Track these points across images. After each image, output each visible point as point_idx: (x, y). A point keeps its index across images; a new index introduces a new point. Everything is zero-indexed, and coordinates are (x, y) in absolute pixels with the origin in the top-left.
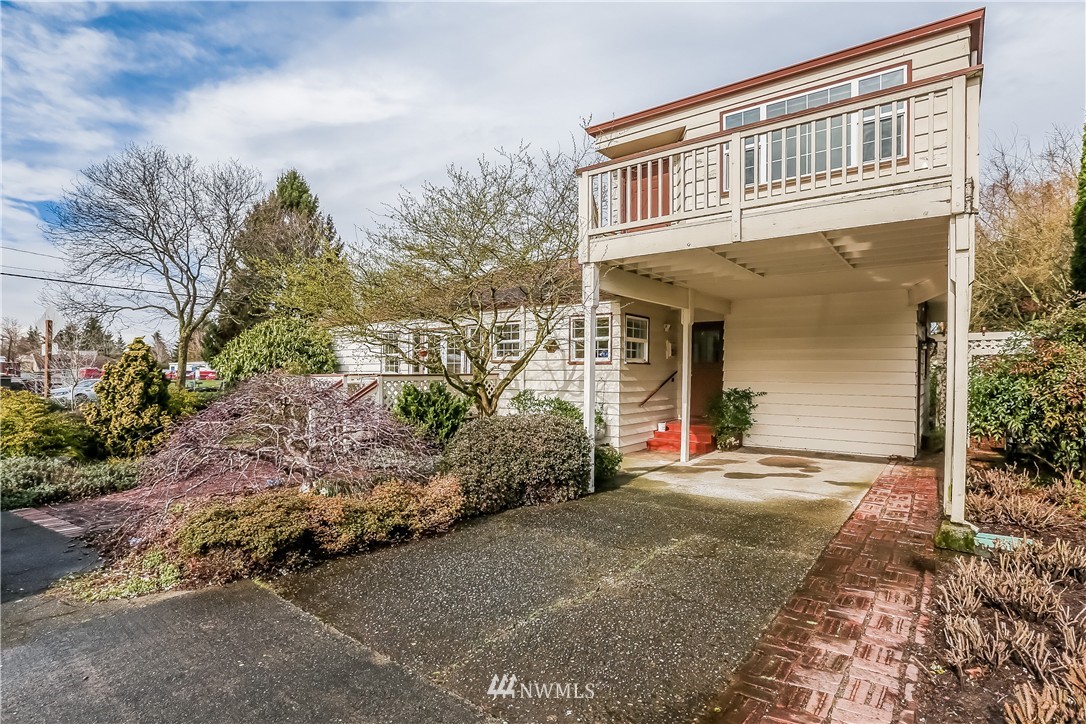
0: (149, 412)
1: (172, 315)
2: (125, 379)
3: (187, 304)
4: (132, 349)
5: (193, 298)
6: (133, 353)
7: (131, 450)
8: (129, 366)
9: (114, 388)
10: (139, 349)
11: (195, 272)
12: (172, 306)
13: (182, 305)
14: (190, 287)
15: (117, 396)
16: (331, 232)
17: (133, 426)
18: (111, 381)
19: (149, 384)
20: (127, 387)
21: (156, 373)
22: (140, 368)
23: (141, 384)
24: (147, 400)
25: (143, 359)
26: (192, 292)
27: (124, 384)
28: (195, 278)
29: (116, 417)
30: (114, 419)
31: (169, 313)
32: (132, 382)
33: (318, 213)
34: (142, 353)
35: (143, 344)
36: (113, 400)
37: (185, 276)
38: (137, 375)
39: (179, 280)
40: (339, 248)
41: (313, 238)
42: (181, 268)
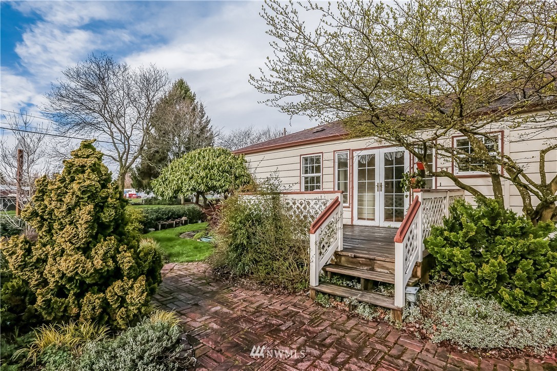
0: (100, 249)
1: (115, 160)
2: (67, 199)
3: (124, 154)
4: (77, 156)
5: (127, 151)
6: (78, 162)
7: (75, 311)
8: (73, 180)
9: (50, 213)
10: (88, 157)
11: (129, 133)
12: (116, 155)
13: (121, 155)
14: (126, 143)
15: (56, 226)
16: (202, 114)
17: (77, 273)
18: (46, 202)
19: (100, 207)
20: (69, 210)
21: (111, 191)
22: (88, 182)
23: (90, 207)
24: (99, 229)
25: (93, 171)
26: (127, 146)
27: (64, 208)
28: (129, 137)
29: (54, 256)
30: (50, 260)
31: (114, 159)
32: (77, 204)
33: (195, 102)
34: (91, 160)
35: (94, 149)
36: (49, 231)
37: (123, 136)
38: (83, 192)
39: (120, 139)
40: (208, 122)
41: (194, 116)
42: (120, 131)
